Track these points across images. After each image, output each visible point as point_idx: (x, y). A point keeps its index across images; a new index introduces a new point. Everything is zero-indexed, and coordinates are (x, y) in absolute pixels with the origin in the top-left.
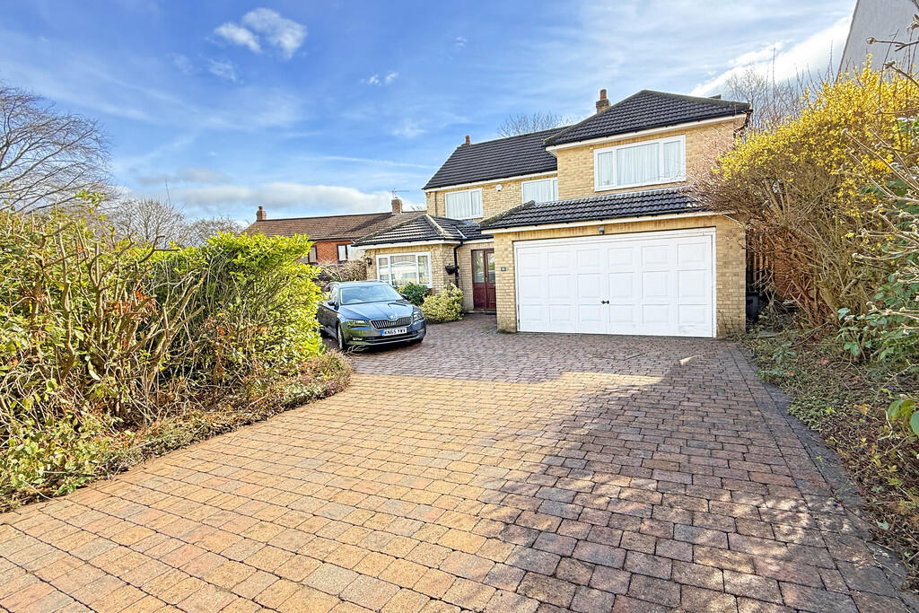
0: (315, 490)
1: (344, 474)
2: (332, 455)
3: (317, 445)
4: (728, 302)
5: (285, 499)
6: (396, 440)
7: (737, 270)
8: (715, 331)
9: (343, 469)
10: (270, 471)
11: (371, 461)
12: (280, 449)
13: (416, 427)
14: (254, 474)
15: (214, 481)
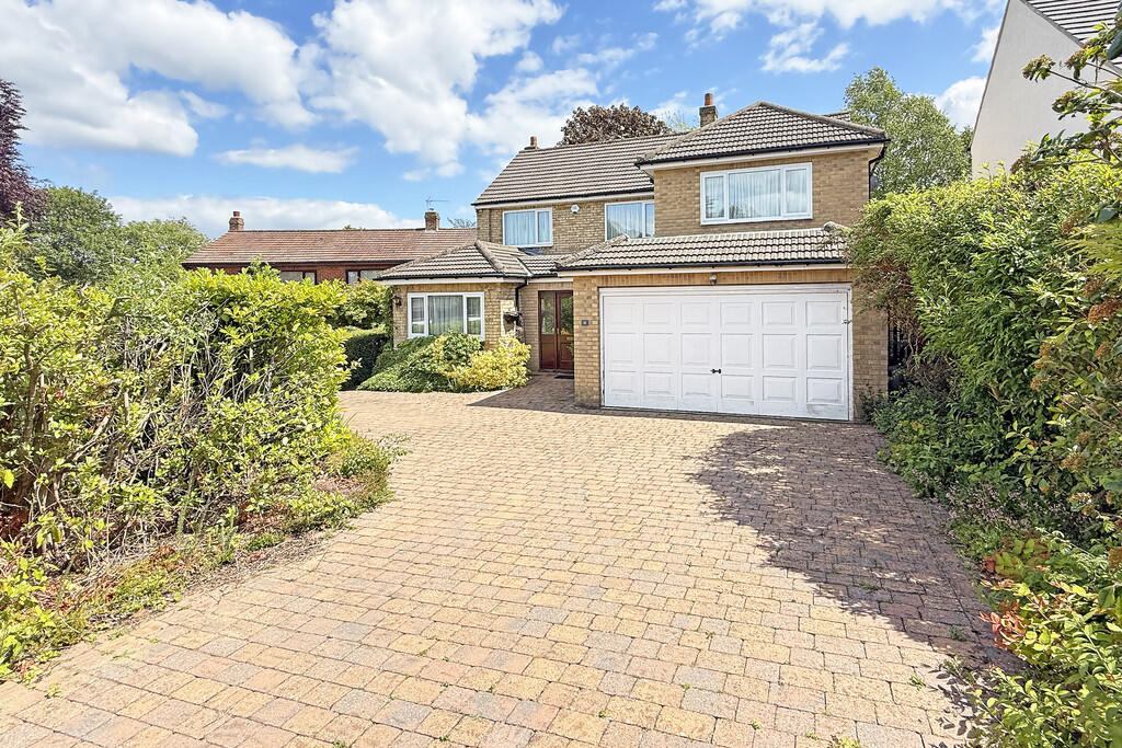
0: (368, 678)
1: (403, 649)
2: (379, 615)
3: (355, 599)
4: (868, 377)
5: (327, 694)
6: (468, 588)
7: (878, 337)
8: (851, 411)
9: (400, 641)
10: (293, 645)
11: (438, 625)
12: (300, 606)
13: (492, 567)
14: (270, 651)
15: (211, 664)
